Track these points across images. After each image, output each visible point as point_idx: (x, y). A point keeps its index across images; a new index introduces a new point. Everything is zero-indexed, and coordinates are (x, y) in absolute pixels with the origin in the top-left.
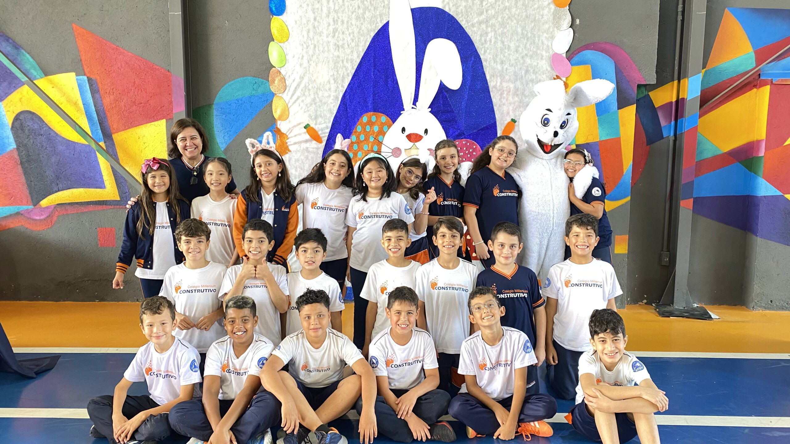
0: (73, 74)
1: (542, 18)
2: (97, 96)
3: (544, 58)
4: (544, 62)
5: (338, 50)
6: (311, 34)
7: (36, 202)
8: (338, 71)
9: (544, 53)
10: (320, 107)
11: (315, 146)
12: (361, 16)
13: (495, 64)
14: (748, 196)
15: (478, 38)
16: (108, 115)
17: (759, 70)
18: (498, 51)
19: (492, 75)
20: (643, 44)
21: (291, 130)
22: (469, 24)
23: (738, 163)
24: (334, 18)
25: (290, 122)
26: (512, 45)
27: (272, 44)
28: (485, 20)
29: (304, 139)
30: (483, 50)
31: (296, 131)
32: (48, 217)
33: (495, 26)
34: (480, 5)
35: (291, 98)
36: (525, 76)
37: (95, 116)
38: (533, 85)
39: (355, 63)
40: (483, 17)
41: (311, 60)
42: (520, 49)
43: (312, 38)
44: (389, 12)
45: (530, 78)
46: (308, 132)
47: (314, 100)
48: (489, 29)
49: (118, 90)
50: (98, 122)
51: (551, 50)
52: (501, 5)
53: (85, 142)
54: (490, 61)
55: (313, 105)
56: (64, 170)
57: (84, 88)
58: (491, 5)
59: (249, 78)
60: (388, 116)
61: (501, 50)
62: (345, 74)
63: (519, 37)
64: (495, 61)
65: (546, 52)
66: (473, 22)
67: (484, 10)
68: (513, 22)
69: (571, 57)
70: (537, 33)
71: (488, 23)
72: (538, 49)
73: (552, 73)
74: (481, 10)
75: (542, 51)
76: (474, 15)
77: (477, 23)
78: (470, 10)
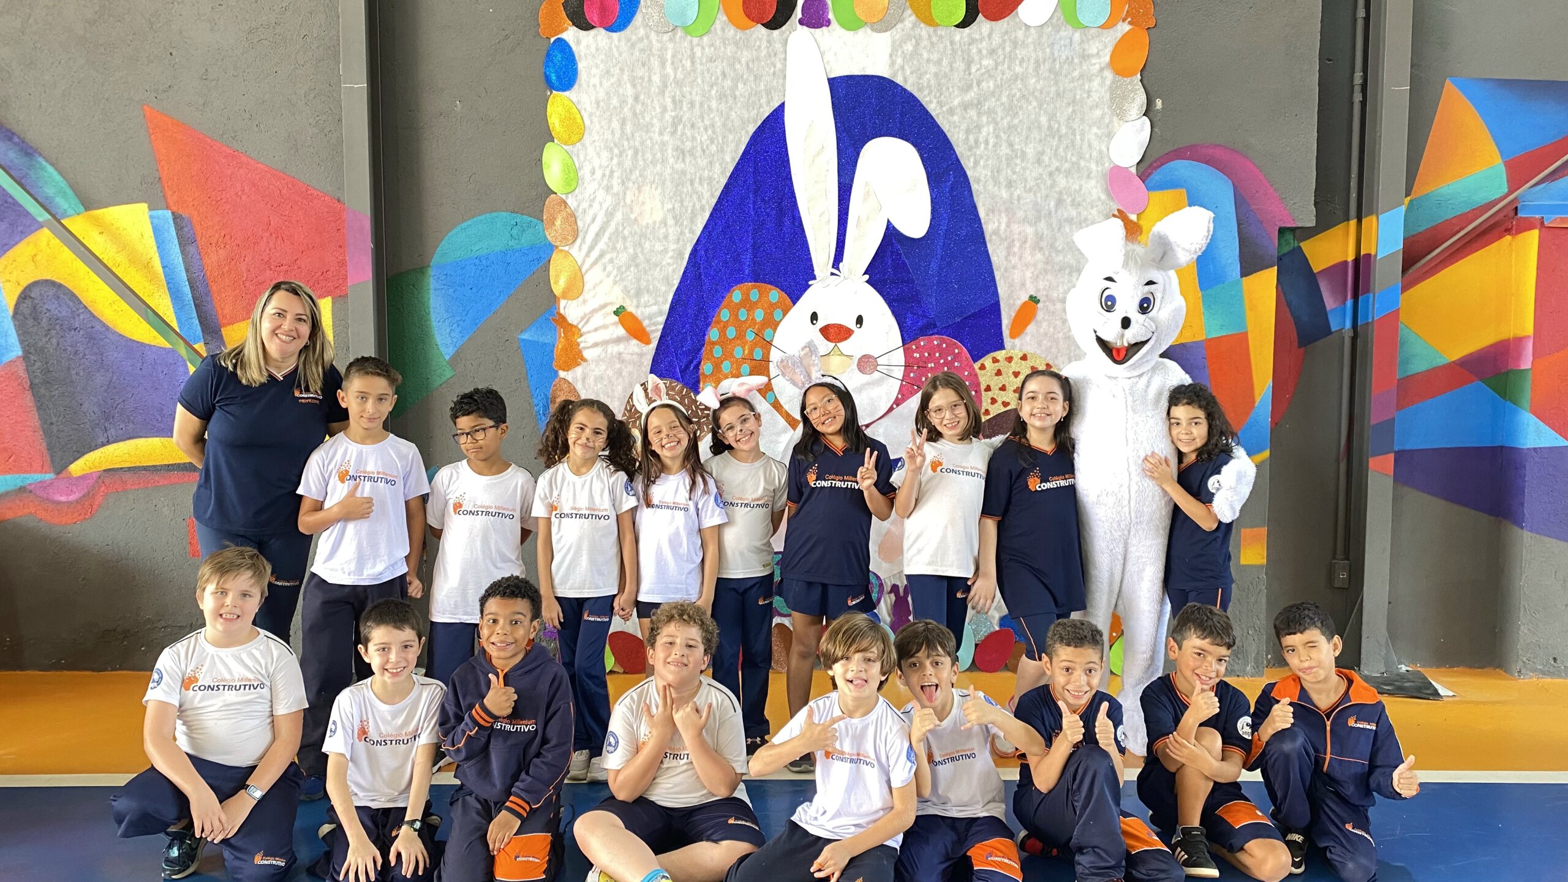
0: (144, 206)
1: (1088, 97)
2: (191, 249)
3: (1093, 175)
4: (1093, 182)
5: (683, 160)
6: (629, 129)
7: (61, 468)
8: (682, 202)
9: (1093, 166)
10: (646, 272)
11: (636, 350)
12: (728, 92)
13: (996, 188)
14: (1502, 447)
15: (962, 136)
16: (214, 287)
17: (1515, 199)
18: (1001, 161)
19: (989, 210)
20: (1288, 149)
21: (586, 318)
22: (944, 109)
23: (1478, 384)
24: (674, 97)
25: (585, 302)
26: (1030, 151)
27: (549, 144)
28: (975, 101)
29: (614, 336)
30: (972, 159)
31: (597, 320)
32: (84, 496)
33: (995, 113)
34: (965, 71)
35: (588, 254)
36: (1056, 211)
37: (187, 289)
38: (1071, 229)
39: (717, 186)
40: (971, 95)
41: (629, 180)
42: (1046, 158)
43: (630, 136)
44: (784, 85)
45: (1066, 215)
46: (622, 322)
47: (634, 257)
48: (984, 119)
49: (236, 239)
50: (192, 302)
51: (1106, 159)
52: (1008, 71)
53: (166, 344)
54: (986, 182)
55: (632, 269)
56: (121, 400)
57: (166, 234)
58: (988, 71)
59: (504, 214)
60: (782, 290)
61: (1007, 159)
62: (698, 207)
63: (1043, 135)
64: (995, 182)
65: (1098, 164)
66: (952, 104)
67: (973, 81)
68: (1031, 104)
69: (1147, 174)
70: (1079, 127)
71: (982, 106)
72: (1081, 158)
73: (1108, 206)
74: (967, 82)
75: (1089, 162)
76: (954, 92)
77: (960, 106)
78: (946, 82)
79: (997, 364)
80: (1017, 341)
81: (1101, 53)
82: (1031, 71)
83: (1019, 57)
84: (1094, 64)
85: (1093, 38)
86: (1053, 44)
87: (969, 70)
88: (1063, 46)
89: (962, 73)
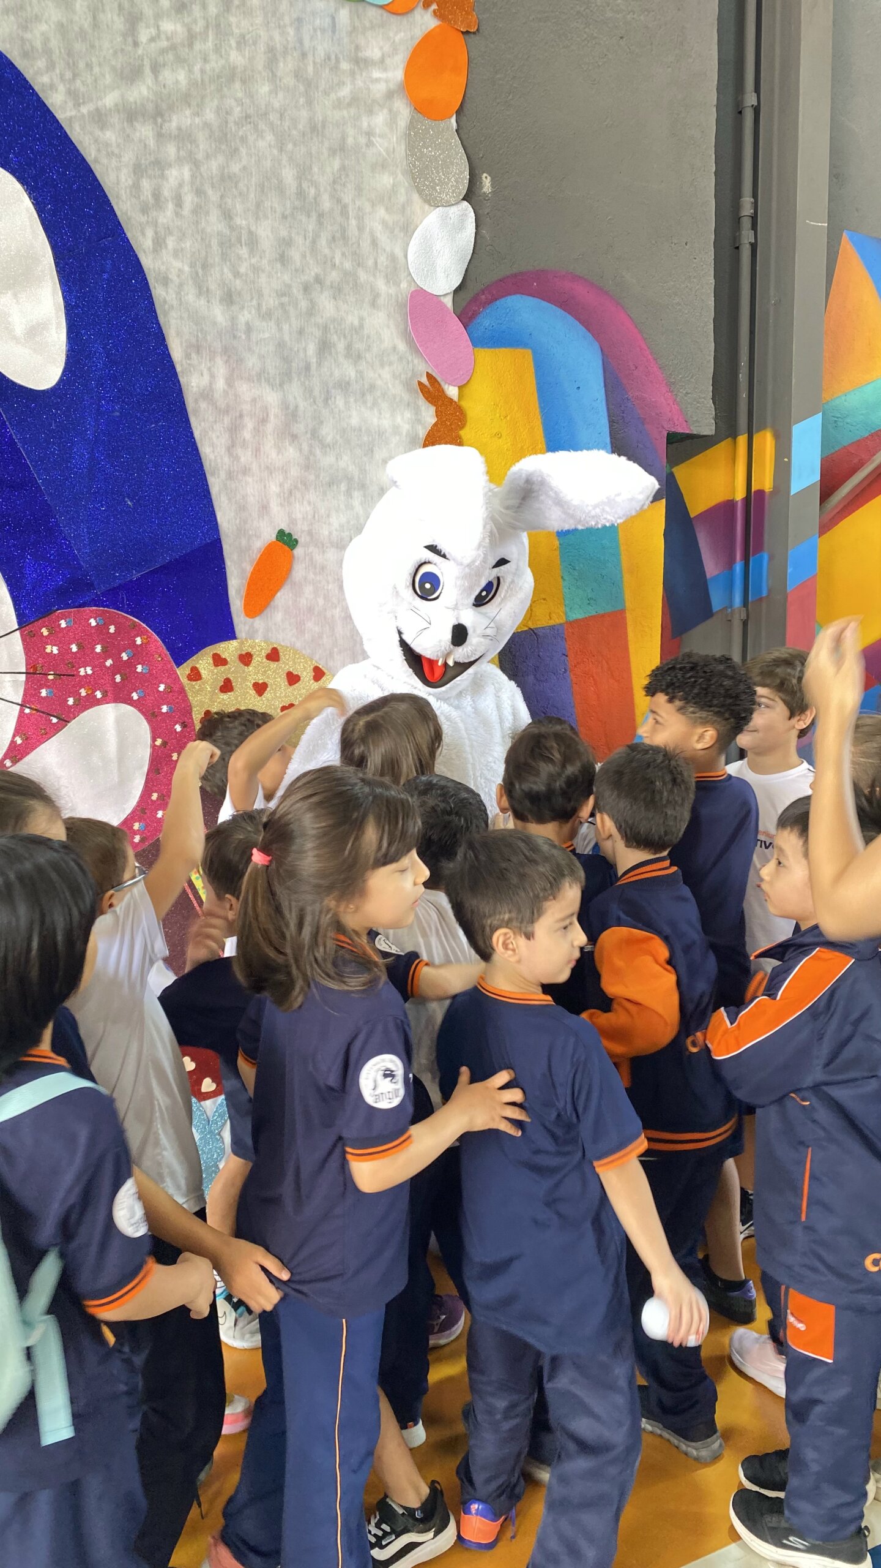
1: (367, 146)
3: (381, 301)
4: (382, 316)
9: (381, 285)
13: (203, 301)
15: (126, 177)
18: (209, 246)
19: (190, 343)
22: (84, 110)
23: (877, 688)
26: (265, 233)
28: (150, 107)
30: (150, 233)
33: (193, 141)
34: (125, 36)
36: (319, 364)
38: (347, 403)
40: (142, 91)
42: (295, 254)
45: (337, 373)
48: (171, 150)
52: (213, 57)
54: (181, 285)
58: (173, 47)
61: (221, 244)
63: (288, 205)
64: (200, 288)
65: (388, 282)
66: (100, 103)
67: (142, 60)
68: (263, 138)
69: (470, 314)
70: (353, 201)
71: (164, 121)
72: (359, 265)
73: (411, 366)
74: (132, 60)
75: (374, 276)
76: (104, 76)
77: (119, 112)
78: (84, 49)
79: (222, 668)
80: (258, 623)
81: (388, 61)
82: (260, 68)
83: (236, 31)
84: (378, 80)
85: (372, 28)
86: (299, 20)
87: (133, 35)
88: (319, 33)
89: (119, 39)
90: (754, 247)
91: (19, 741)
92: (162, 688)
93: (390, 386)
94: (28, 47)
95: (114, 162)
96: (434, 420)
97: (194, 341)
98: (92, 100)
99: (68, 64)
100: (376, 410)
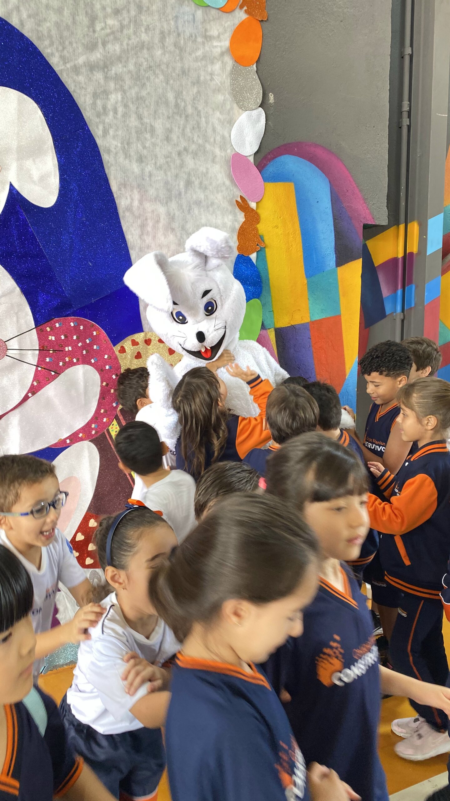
1: (211, 80)
3: (217, 159)
4: (218, 167)
9: (217, 151)
13: (127, 161)
15: (89, 99)
18: (130, 133)
22: (68, 66)
26: (159, 126)
28: (101, 63)
30: (101, 127)
33: (123, 80)
34: (89, 27)
36: (186, 192)
38: (199, 210)
40: (97, 56)
42: (174, 137)
45: (194, 197)
52: (133, 37)
54: (116, 153)
58: (113, 33)
61: (137, 132)
63: (171, 110)
64: (126, 154)
65: (221, 149)
66: (76, 62)
67: (98, 40)
68: (158, 78)
69: (263, 165)
70: (204, 109)
71: (108, 70)
72: (206, 141)
73: (232, 192)
74: (92, 40)
75: (214, 146)
76: (78, 48)
77: (85, 66)
78: (68, 35)
79: (136, 347)
81: (222, 37)
82: (157, 42)
83: (145, 23)
84: (216, 47)
85: (214, 20)
86: (177, 17)
87: (93, 27)
88: (186, 22)
89: (86, 29)
90: (409, 127)
91: (35, 384)
92: (106, 357)
93: (221, 202)
94: (40, 34)
95: (83, 92)
96: (244, 220)
97: (123, 182)
98: (72, 61)
99: (60, 43)
100: (214, 215)
